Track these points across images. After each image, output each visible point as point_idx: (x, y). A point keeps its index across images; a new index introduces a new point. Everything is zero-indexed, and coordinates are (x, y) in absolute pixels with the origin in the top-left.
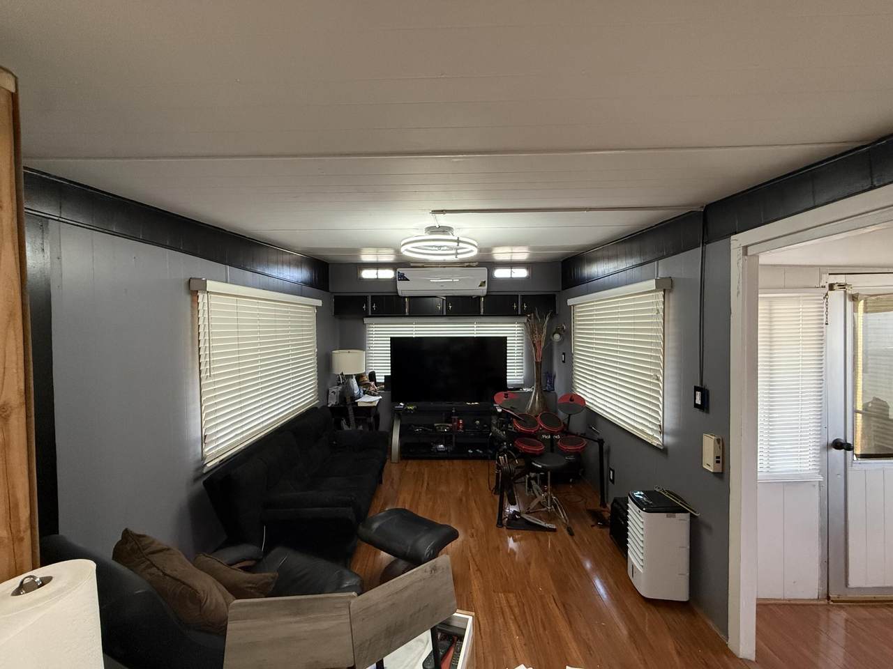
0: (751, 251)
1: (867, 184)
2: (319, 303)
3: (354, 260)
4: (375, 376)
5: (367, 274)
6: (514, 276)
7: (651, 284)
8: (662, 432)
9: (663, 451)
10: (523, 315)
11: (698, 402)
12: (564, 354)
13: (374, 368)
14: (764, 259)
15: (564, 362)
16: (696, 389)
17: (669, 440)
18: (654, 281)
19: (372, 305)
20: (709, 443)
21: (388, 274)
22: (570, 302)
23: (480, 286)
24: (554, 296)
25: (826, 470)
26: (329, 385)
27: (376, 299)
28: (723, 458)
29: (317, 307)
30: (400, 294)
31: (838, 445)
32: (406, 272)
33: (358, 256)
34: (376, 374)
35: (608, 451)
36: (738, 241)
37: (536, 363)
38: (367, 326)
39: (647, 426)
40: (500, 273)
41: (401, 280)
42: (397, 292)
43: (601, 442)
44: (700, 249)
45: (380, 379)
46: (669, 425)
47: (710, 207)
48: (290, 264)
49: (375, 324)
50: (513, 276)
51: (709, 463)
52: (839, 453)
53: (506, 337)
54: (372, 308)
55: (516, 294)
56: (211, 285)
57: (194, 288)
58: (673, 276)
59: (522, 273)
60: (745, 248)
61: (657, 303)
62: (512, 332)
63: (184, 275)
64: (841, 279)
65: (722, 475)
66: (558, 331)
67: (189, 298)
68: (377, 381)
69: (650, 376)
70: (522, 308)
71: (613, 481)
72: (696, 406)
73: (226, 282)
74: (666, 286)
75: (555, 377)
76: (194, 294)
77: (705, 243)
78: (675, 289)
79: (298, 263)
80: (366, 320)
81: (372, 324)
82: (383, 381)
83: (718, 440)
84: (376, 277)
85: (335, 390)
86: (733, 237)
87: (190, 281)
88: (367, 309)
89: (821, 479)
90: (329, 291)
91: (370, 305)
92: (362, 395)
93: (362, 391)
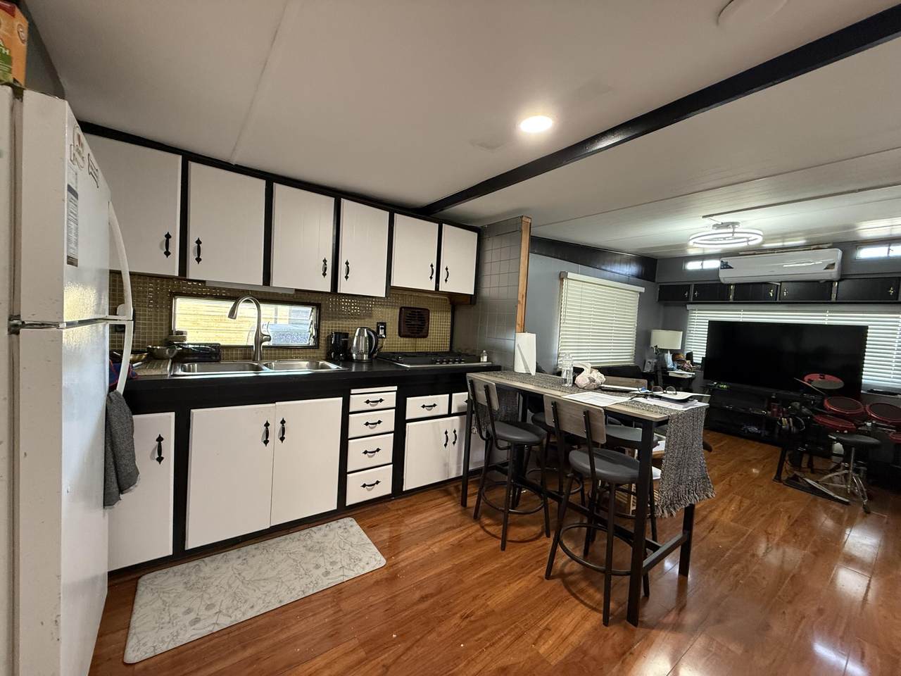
2: (642, 290)
3: (681, 255)
4: (692, 356)
5: (692, 266)
6: (892, 254)
13: (692, 349)
19: (694, 293)
21: (714, 264)
23: (826, 268)
26: (647, 356)
27: (698, 287)
29: (640, 293)
30: (722, 281)
32: (730, 261)
33: (684, 251)
34: (694, 355)
38: (690, 312)
41: (724, 268)
42: (719, 280)
45: (698, 359)
48: (621, 262)
49: (699, 310)
50: (890, 255)
53: (867, 326)
54: (694, 296)
55: (893, 275)
56: (570, 275)
57: (562, 277)
63: (558, 271)
67: (558, 282)
68: (694, 361)
73: (578, 273)
76: (562, 280)
79: (628, 261)
80: (689, 307)
81: (695, 310)
82: (700, 362)
84: (700, 267)
85: (651, 361)
87: (560, 274)
88: (688, 295)
90: (654, 281)
91: (692, 293)
92: (675, 368)
93: (676, 365)
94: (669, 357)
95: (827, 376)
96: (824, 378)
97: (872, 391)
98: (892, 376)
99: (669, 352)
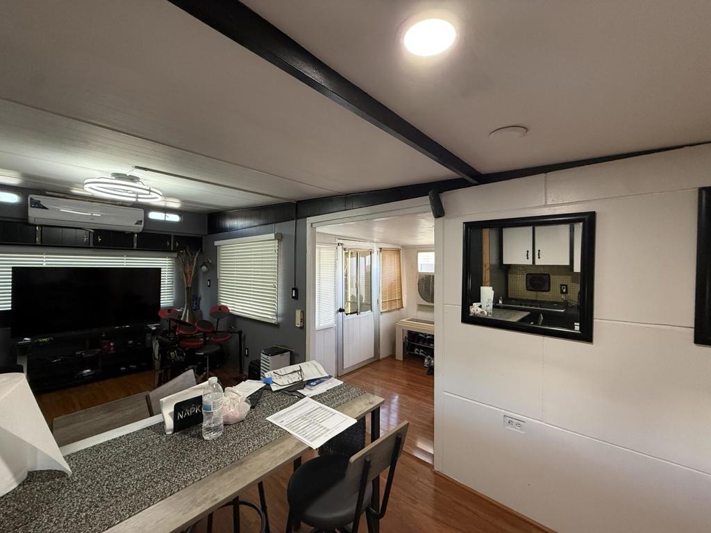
0: (314, 226)
1: (344, 208)
6: (167, 219)
7: (272, 235)
8: (277, 316)
9: (276, 326)
10: (173, 251)
11: (294, 295)
12: (209, 280)
14: (318, 230)
15: (209, 286)
16: (293, 289)
17: (280, 319)
18: (273, 235)
20: (298, 313)
22: (216, 243)
23: (136, 224)
24: (201, 238)
25: (337, 322)
28: (303, 320)
30: (31, 221)
31: (341, 310)
35: (245, 337)
36: (310, 220)
37: (188, 288)
39: (268, 314)
40: (154, 215)
41: (34, 207)
43: (240, 333)
44: (294, 221)
46: (280, 311)
47: (298, 202)
51: (298, 324)
52: (340, 314)
53: (160, 268)
55: (170, 234)
58: (283, 233)
59: (175, 218)
60: (312, 224)
61: (275, 246)
62: (164, 264)
64: (341, 241)
65: (303, 328)
66: (204, 264)
69: (271, 286)
70: (175, 246)
71: (247, 356)
72: (293, 297)
74: (279, 237)
75: (200, 298)
77: (297, 218)
78: (283, 239)
83: (302, 311)
86: (308, 218)
89: (335, 325)
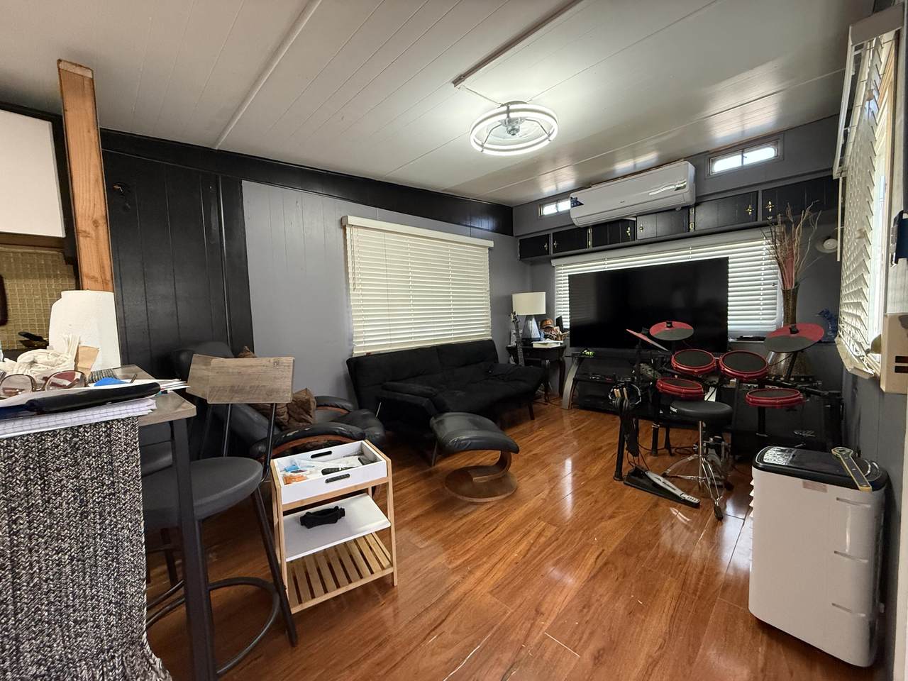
2: (492, 244)
4: (562, 322)
5: (549, 210)
13: (562, 313)
19: (554, 242)
21: (566, 205)
27: (557, 236)
29: (490, 249)
30: (577, 225)
32: (579, 196)
34: (563, 320)
38: (556, 268)
40: (722, 165)
41: (575, 207)
45: (566, 324)
49: (564, 265)
50: (745, 164)
53: (727, 258)
54: (554, 246)
55: (754, 190)
56: (357, 221)
57: (344, 224)
67: (341, 231)
70: (765, 211)
76: (344, 228)
80: (554, 262)
81: (561, 266)
85: (515, 332)
87: (342, 218)
88: (548, 247)
90: (512, 235)
91: (552, 244)
92: (542, 337)
93: (543, 334)
94: (533, 325)
95: (674, 323)
96: (671, 327)
97: (742, 338)
98: (761, 317)
99: (533, 320)
